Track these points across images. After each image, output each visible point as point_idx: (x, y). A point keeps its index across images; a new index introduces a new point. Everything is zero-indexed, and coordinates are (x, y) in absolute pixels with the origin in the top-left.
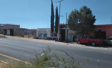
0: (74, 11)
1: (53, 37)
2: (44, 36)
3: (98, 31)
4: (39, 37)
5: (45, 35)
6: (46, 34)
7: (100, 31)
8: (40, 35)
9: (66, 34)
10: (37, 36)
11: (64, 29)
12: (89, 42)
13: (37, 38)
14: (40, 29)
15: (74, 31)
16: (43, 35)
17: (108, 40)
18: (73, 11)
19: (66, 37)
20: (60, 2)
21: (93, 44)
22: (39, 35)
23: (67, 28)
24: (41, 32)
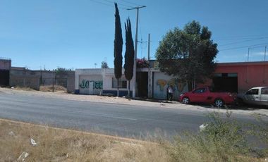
0: (173, 31)
1: (120, 89)
2: (95, 87)
3: (220, 75)
4: (82, 90)
5: (98, 85)
6: (101, 83)
7: (225, 75)
8: (85, 84)
9: (150, 83)
10: (77, 88)
11: (146, 70)
12: (209, 98)
13: (77, 92)
14: (84, 70)
15: (170, 75)
16: (91, 84)
17: (247, 94)
18: (171, 32)
19: (150, 89)
20: (138, 8)
21: (219, 103)
22: (80, 86)
23: (152, 70)
24: (87, 79)
